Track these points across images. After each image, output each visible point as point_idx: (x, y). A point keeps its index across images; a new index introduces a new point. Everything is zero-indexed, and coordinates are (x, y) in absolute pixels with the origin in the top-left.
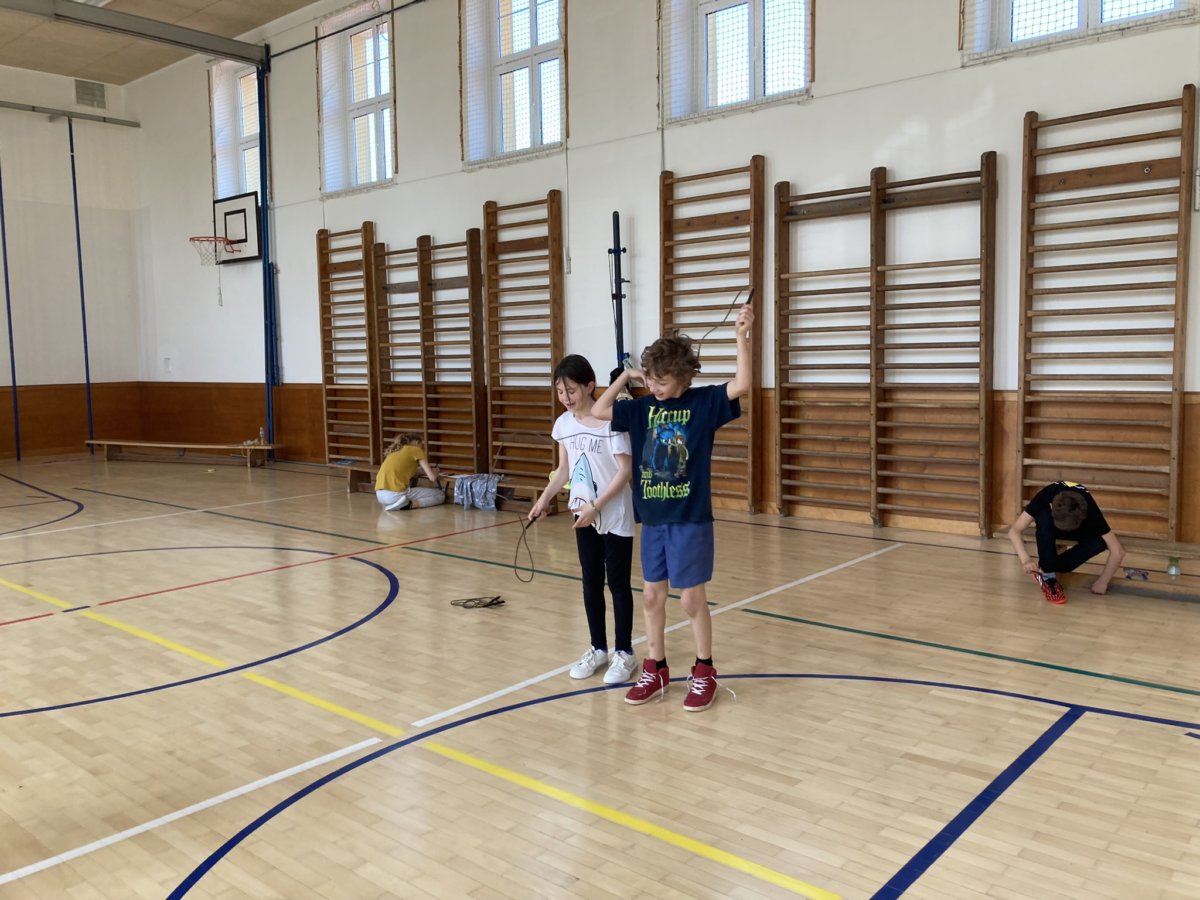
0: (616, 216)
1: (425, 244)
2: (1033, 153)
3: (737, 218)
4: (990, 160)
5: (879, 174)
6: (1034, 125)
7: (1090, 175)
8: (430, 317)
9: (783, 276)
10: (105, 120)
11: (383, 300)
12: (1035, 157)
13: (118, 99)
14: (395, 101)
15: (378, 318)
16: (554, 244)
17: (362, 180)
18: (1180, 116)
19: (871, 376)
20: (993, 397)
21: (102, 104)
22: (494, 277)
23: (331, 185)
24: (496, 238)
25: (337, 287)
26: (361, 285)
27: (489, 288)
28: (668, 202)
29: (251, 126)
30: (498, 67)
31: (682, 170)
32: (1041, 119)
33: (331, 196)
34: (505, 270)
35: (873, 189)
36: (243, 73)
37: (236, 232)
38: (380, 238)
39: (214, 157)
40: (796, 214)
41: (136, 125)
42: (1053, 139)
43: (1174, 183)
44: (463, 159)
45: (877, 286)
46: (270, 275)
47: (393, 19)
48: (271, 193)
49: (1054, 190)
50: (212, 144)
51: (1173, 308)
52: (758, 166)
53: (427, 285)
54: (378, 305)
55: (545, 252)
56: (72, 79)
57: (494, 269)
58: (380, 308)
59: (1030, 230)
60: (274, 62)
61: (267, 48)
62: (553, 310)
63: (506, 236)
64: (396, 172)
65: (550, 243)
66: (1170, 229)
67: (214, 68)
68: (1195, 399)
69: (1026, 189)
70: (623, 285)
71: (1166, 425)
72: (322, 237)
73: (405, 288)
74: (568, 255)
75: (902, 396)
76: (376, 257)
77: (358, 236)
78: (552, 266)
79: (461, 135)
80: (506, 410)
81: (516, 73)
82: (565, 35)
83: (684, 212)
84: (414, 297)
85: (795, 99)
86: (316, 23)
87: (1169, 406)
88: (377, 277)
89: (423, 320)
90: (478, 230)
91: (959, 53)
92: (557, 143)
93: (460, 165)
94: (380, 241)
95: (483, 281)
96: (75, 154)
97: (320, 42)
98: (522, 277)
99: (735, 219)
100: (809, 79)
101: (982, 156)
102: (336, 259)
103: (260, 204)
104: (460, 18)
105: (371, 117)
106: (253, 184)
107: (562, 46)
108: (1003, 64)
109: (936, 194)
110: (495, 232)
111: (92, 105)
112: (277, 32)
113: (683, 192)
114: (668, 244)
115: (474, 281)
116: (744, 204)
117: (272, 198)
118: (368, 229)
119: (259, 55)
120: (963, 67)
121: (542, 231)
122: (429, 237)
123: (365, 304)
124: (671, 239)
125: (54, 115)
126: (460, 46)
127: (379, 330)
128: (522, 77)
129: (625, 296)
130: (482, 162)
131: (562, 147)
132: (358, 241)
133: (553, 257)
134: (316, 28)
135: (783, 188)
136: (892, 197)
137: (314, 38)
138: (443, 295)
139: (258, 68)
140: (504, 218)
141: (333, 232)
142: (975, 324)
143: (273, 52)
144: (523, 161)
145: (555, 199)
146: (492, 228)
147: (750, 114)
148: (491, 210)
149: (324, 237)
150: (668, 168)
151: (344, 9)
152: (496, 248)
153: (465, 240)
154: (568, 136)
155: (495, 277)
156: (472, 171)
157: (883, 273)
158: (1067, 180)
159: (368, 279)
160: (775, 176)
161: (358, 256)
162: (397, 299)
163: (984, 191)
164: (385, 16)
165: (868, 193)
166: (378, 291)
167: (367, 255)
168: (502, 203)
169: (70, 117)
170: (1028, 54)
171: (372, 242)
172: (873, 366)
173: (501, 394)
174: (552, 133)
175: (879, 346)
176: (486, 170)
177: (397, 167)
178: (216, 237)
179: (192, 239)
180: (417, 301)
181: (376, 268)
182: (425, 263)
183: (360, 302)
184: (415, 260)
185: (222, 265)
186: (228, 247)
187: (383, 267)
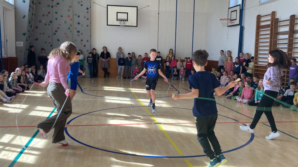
1: (293, 18)
8: (292, 43)
11: (276, 38)
15: (274, 43)
25: (262, 33)
26: (269, 32)
33: (263, 4)
37: (234, 17)
38: (278, 16)
46: (242, 30)
48: (245, 5)
53: (292, 32)
54: (274, 39)
58: (274, 40)
73: (284, 33)
76: (275, 22)
77: (270, 16)
84: (287, 36)
88: (275, 30)
89: (289, 44)
94: (277, 18)
102: (262, 24)
103: (241, 9)
106: (240, 2)
117: (245, 6)
118: (274, 13)
122: (295, 15)
123: (270, 39)
127: (273, 47)
132: (269, 18)
141: (262, 15)
149: (259, 17)
159: (271, 30)
161: (269, 23)
162: (281, 37)
167: (272, 23)
171: (274, 18)
178: (228, 19)
179: (220, 20)
180: (288, 38)
181: (275, 27)
182: (292, 24)
183: (268, 38)
184: (288, 24)
185: (229, 27)
186: (231, 22)
187: (277, 26)
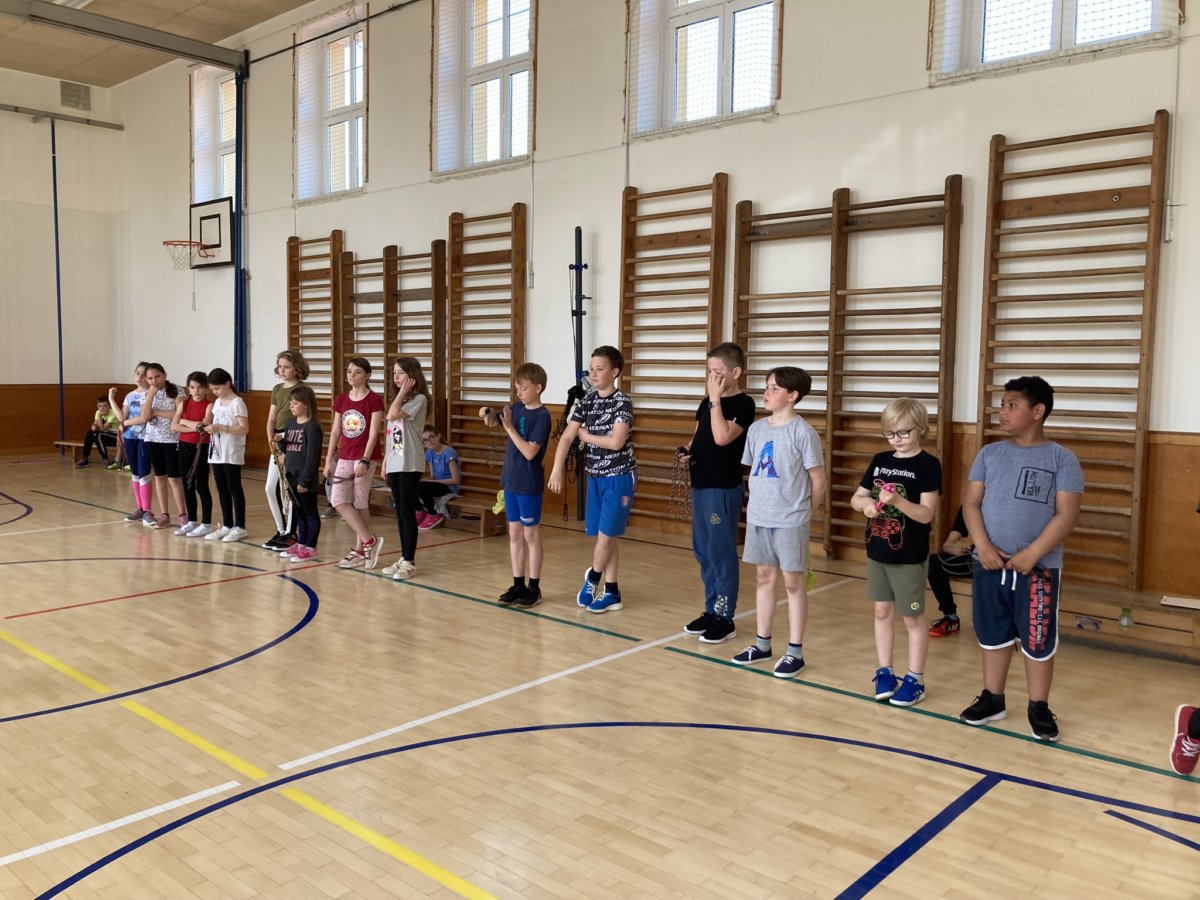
0: (578, 231)
1: (391, 253)
2: (999, 177)
3: (699, 237)
4: (955, 183)
5: (842, 195)
6: (1001, 149)
7: (1057, 202)
8: (394, 328)
9: (741, 298)
10: (88, 122)
11: (349, 310)
12: (1002, 182)
13: (104, 101)
14: (367, 110)
15: (344, 327)
16: (517, 259)
17: (335, 188)
18: (1151, 143)
19: (828, 403)
20: (952, 429)
21: (87, 107)
22: (457, 290)
23: (303, 194)
24: (461, 249)
25: (306, 295)
26: (328, 294)
27: (453, 300)
28: (631, 219)
29: (229, 133)
30: (469, 77)
31: (646, 186)
32: (1008, 143)
33: (303, 203)
34: (469, 283)
35: (835, 211)
36: (222, 79)
37: (211, 238)
38: (349, 247)
39: (192, 161)
40: (758, 234)
41: (120, 128)
42: (1019, 163)
43: (1143, 213)
44: (431, 170)
45: (836, 311)
46: (242, 280)
47: (368, 26)
48: (246, 199)
49: (1020, 217)
50: (191, 149)
51: (1139, 342)
52: (721, 184)
53: (392, 296)
54: (344, 314)
55: (508, 266)
56: (58, 80)
57: (458, 281)
58: (346, 317)
59: (994, 258)
60: (253, 67)
61: (247, 53)
62: (514, 325)
63: (471, 248)
64: (367, 179)
65: (513, 256)
66: (1138, 260)
67: (196, 72)
68: (1159, 439)
69: (991, 214)
70: (584, 301)
71: (1129, 465)
72: (292, 244)
73: (371, 298)
74: (531, 269)
75: (858, 425)
76: (343, 265)
77: (326, 245)
78: (514, 281)
79: (431, 145)
80: (466, 425)
81: (489, 83)
82: (534, 46)
83: (647, 230)
84: (379, 308)
85: (760, 117)
86: (294, 30)
87: (1132, 446)
88: (344, 287)
89: (387, 331)
90: (444, 241)
91: (927, 73)
92: (523, 156)
93: (428, 175)
94: (348, 250)
95: (447, 293)
96: (56, 155)
97: (297, 49)
98: (485, 289)
99: (696, 237)
100: (775, 96)
101: (947, 179)
102: (306, 266)
103: (234, 210)
104: (433, 27)
105: (347, 123)
106: (229, 190)
107: (532, 57)
108: (972, 85)
109: (899, 218)
110: (461, 244)
111: (77, 107)
112: (256, 38)
113: (647, 208)
114: (629, 261)
115: (438, 293)
116: (705, 223)
117: (246, 204)
118: (337, 237)
119: (238, 60)
120: (931, 87)
121: (506, 245)
122: (396, 247)
123: (331, 313)
124: (633, 256)
125: (37, 116)
126: (432, 55)
127: (344, 340)
128: (494, 87)
129: (585, 313)
130: (450, 173)
131: (528, 160)
132: (326, 249)
133: (516, 271)
134: (294, 34)
135: (745, 207)
136: (855, 219)
137: (291, 45)
138: (408, 306)
139: (237, 74)
140: (470, 231)
141: (304, 239)
142: (935, 353)
143: (252, 58)
144: (488, 173)
145: (519, 212)
146: (457, 240)
147: (715, 130)
148: (457, 222)
149: (294, 245)
150: (631, 185)
151: (322, 16)
152: (461, 261)
153: (430, 251)
154: (534, 149)
155: (459, 290)
156: (439, 182)
157: (844, 297)
158: (1033, 207)
159: (335, 287)
160: (737, 195)
161: (326, 264)
162: (364, 308)
163: (947, 215)
164: (361, 24)
165: (830, 215)
166: (344, 300)
167: (334, 263)
168: (468, 215)
169: (53, 118)
170: (996, 75)
171: (341, 251)
172: (830, 393)
173: (463, 408)
174: (520, 147)
175: (837, 373)
176: (452, 180)
177: (367, 176)
178: (190, 242)
179: (165, 243)
180: (382, 312)
181: (344, 277)
182: (391, 273)
183: (327, 310)
184: (381, 270)
185: (196, 270)
186: (202, 252)
187: (351, 276)
